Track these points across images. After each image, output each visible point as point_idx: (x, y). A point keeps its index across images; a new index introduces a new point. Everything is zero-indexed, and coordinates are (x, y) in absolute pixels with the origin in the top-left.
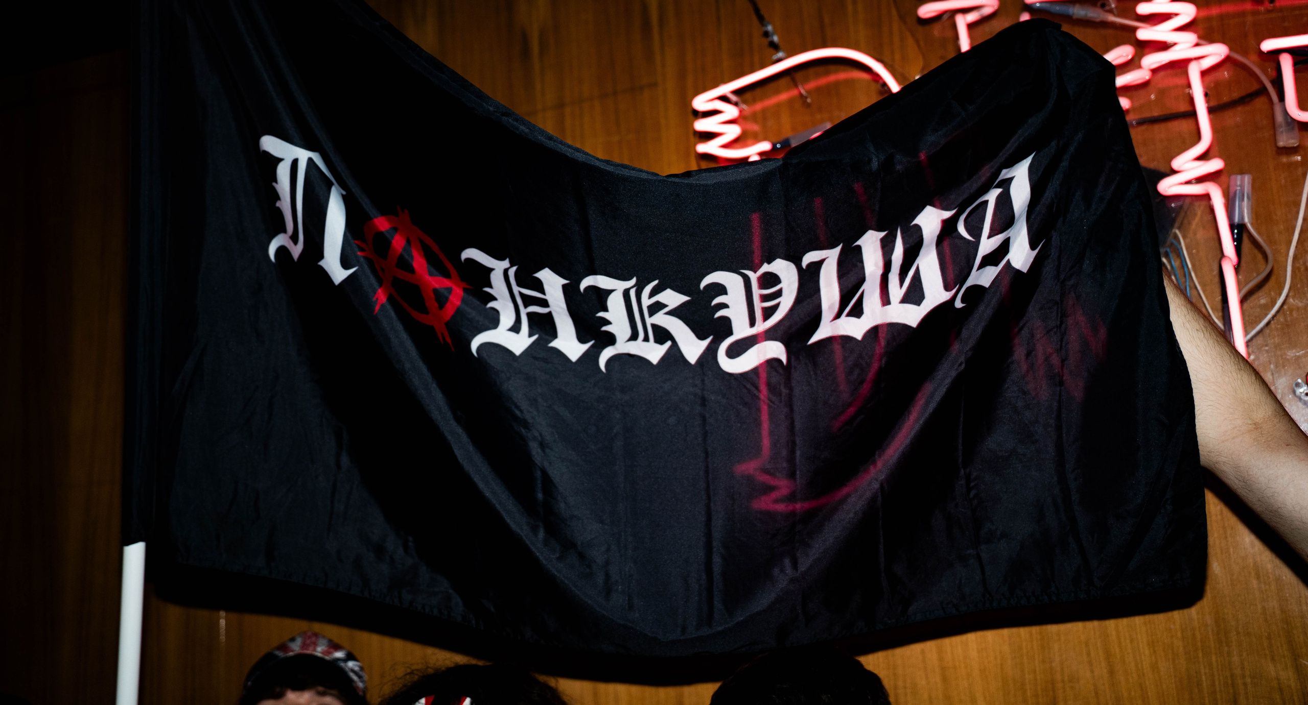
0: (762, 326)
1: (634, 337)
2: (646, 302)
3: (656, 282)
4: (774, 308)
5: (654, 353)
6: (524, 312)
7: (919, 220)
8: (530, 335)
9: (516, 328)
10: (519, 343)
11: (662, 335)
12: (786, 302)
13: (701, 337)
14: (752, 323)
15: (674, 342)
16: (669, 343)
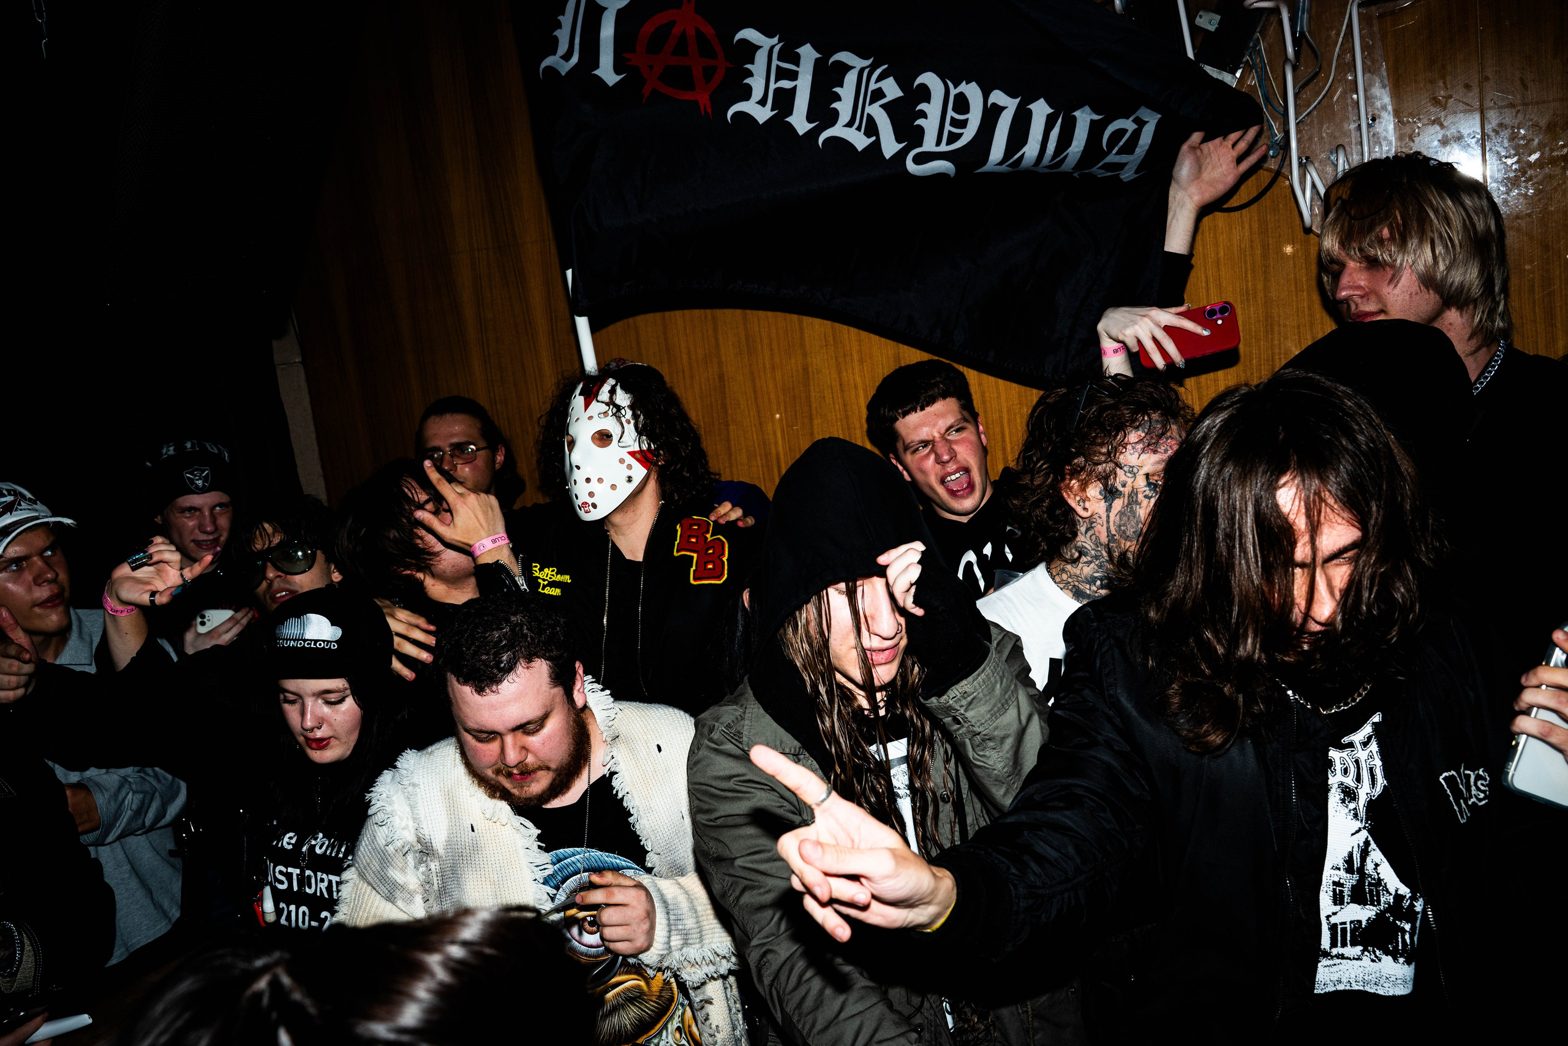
0: (944, 148)
1: (850, 124)
2: (873, 86)
3: (886, 66)
4: (958, 136)
5: (860, 141)
6: (773, 86)
7: (1077, 114)
8: (772, 110)
9: (762, 102)
10: (763, 114)
11: (871, 129)
12: (968, 134)
13: (899, 141)
14: (938, 144)
15: (878, 139)
16: (874, 138)
